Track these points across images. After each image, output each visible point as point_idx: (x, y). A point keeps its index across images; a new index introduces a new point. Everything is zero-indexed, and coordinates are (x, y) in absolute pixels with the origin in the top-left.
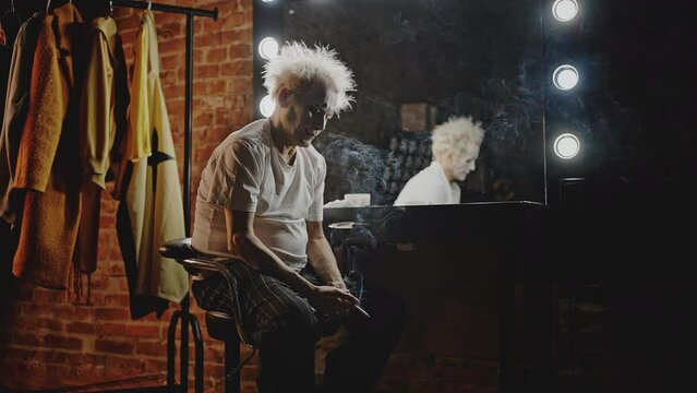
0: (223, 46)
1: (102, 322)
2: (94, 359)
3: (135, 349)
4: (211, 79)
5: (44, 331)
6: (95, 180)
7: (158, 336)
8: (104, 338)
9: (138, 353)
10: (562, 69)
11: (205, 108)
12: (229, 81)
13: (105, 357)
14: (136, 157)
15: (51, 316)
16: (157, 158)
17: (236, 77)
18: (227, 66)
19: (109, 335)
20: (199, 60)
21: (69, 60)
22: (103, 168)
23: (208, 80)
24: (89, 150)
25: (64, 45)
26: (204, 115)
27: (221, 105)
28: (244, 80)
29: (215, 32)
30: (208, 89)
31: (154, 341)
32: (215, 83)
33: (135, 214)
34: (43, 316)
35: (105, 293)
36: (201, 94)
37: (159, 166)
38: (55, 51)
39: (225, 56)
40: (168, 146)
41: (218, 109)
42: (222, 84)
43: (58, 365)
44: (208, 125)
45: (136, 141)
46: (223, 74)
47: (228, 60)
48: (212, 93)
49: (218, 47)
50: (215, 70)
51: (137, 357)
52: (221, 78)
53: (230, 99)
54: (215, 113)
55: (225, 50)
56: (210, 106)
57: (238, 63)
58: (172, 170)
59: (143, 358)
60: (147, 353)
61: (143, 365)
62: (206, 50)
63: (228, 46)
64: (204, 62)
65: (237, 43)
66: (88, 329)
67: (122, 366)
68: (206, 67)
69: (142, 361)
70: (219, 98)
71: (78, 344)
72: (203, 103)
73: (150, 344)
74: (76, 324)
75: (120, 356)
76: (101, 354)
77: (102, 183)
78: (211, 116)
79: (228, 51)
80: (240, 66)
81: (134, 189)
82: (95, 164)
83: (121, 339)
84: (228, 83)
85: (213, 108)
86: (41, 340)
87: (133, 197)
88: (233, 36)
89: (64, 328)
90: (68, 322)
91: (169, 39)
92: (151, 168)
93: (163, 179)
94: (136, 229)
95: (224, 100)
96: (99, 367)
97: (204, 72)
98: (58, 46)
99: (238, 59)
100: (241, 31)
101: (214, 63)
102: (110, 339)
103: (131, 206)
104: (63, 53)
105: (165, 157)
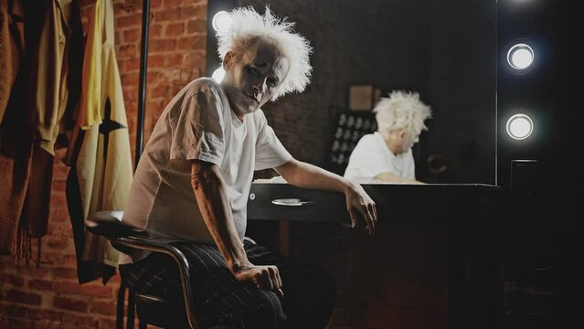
0: (181, 21)
1: (61, 280)
2: (52, 315)
3: (90, 307)
4: (169, 53)
5: (8, 286)
6: (43, 146)
7: (111, 297)
8: (62, 296)
9: (92, 311)
10: (518, 48)
11: (162, 79)
12: (185, 54)
13: (62, 314)
14: (86, 124)
15: (14, 272)
16: (109, 126)
17: (193, 51)
18: (184, 40)
19: (67, 293)
20: (158, 33)
21: (21, 26)
22: (51, 135)
23: (167, 53)
24: (38, 117)
25: (16, 10)
26: (161, 86)
27: (177, 77)
28: (200, 54)
29: (174, 8)
30: (166, 62)
31: (107, 301)
32: (173, 56)
33: (84, 181)
34: (7, 271)
35: (64, 253)
36: (159, 66)
37: (111, 134)
38: (6, 17)
39: (183, 31)
40: (120, 115)
41: (175, 81)
42: (179, 57)
43: (18, 319)
44: (165, 96)
45: (86, 109)
46: (180, 47)
47: (186, 34)
48: (169, 66)
49: (177, 22)
50: (173, 44)
51: (92, 315)
52: (178, 51)
53: (186, 72)
54: (171, 85)
55: (183, 25)
56: (167, 78)
57: (194, 38)
58: (123, 138)
59: (96, 317)
60: (101, 313)
61: (97, 323)
62: (165, 24)
63: (186, 21)
64: (163, 36)
65: (194, 18)
66: (47, 286)
67: (77, 324)
68: (165, 41)
69: (95, 319)
70: (175, 71)
71: (38, 300)
72: (161, 75)
73: (104, 303)
74: (36, 280)
75: (76, 313)
76: (59, 310)
77: (51, 150)
78: (168, 87)
79: (186, 26)
80: (196, 40)
81: (84, 156)
82: (42, 131)
83: (77, 298)
84: (185, 57)
85: (171, 80)
86: (5, 294)
87: (83, 164)
88: (192, 11)
89: (26, 284)
90: (30, 279)
91: (131, 13)
92: (102, 135)
93: (114, 146)
94: (85, 196)
95: (181, 73)
96: (56, 323)
97: (161, 45)
98: (10, 12)
99: (195, 34)
100: (199, 7)
101: (172, 37)
102: (67, 296)
103: (81, 173)
104: (15, 19)
105: (118, 126)
